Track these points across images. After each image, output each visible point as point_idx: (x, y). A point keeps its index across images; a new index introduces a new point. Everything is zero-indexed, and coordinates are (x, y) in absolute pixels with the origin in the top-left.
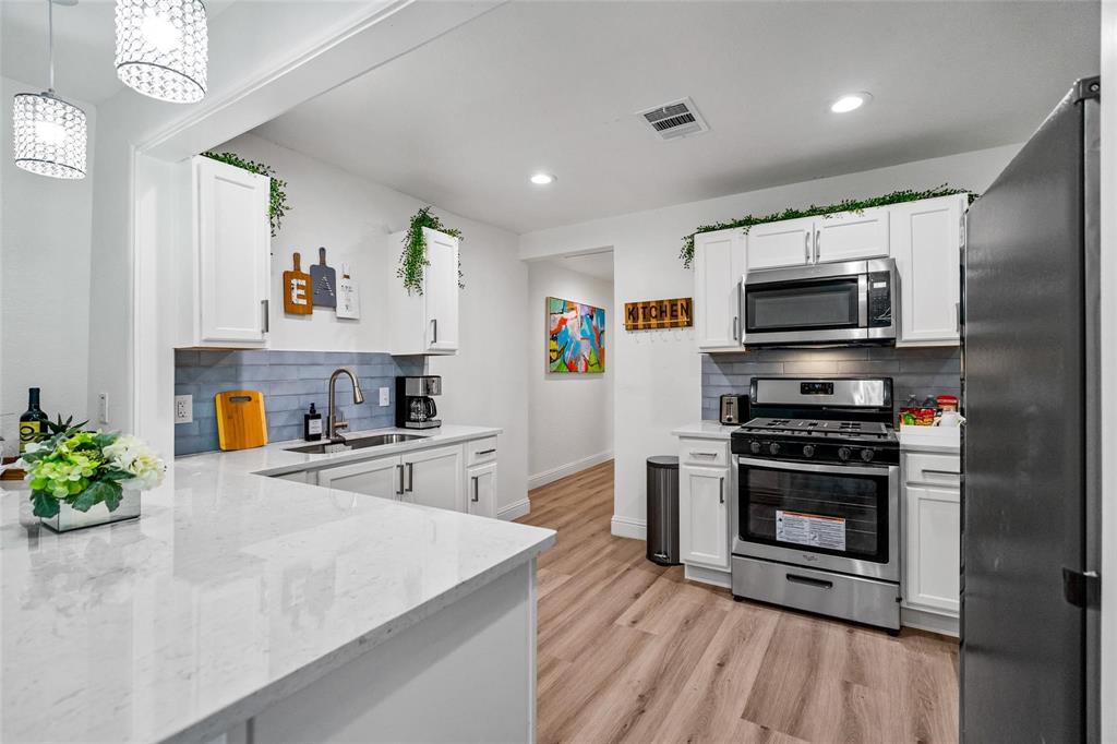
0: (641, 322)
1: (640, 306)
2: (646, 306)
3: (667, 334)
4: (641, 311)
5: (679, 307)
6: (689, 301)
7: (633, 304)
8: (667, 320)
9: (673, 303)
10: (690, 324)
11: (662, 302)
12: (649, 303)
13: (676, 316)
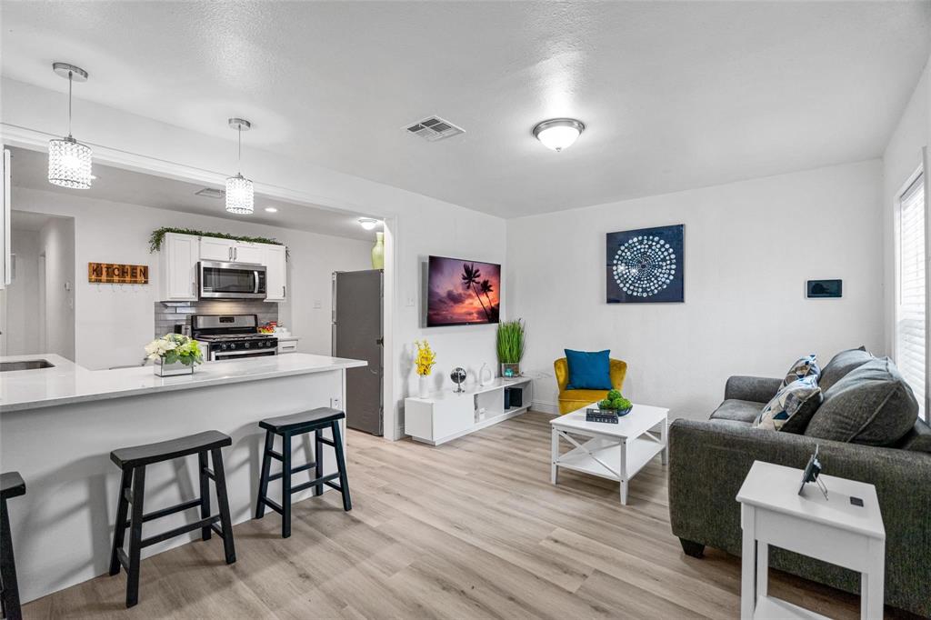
0: (104, 277)
1: (103, 267)
2: (109, 267)
3: (127, 287)
4: (104, 270)
5: (139, 271)
6: (146, 269)
7: (98, 264)
8: (128, 278)
9: (134, 268)
10: (146, 282)
11: (124, 266)
12: (112, 265)
13: (136, 277)
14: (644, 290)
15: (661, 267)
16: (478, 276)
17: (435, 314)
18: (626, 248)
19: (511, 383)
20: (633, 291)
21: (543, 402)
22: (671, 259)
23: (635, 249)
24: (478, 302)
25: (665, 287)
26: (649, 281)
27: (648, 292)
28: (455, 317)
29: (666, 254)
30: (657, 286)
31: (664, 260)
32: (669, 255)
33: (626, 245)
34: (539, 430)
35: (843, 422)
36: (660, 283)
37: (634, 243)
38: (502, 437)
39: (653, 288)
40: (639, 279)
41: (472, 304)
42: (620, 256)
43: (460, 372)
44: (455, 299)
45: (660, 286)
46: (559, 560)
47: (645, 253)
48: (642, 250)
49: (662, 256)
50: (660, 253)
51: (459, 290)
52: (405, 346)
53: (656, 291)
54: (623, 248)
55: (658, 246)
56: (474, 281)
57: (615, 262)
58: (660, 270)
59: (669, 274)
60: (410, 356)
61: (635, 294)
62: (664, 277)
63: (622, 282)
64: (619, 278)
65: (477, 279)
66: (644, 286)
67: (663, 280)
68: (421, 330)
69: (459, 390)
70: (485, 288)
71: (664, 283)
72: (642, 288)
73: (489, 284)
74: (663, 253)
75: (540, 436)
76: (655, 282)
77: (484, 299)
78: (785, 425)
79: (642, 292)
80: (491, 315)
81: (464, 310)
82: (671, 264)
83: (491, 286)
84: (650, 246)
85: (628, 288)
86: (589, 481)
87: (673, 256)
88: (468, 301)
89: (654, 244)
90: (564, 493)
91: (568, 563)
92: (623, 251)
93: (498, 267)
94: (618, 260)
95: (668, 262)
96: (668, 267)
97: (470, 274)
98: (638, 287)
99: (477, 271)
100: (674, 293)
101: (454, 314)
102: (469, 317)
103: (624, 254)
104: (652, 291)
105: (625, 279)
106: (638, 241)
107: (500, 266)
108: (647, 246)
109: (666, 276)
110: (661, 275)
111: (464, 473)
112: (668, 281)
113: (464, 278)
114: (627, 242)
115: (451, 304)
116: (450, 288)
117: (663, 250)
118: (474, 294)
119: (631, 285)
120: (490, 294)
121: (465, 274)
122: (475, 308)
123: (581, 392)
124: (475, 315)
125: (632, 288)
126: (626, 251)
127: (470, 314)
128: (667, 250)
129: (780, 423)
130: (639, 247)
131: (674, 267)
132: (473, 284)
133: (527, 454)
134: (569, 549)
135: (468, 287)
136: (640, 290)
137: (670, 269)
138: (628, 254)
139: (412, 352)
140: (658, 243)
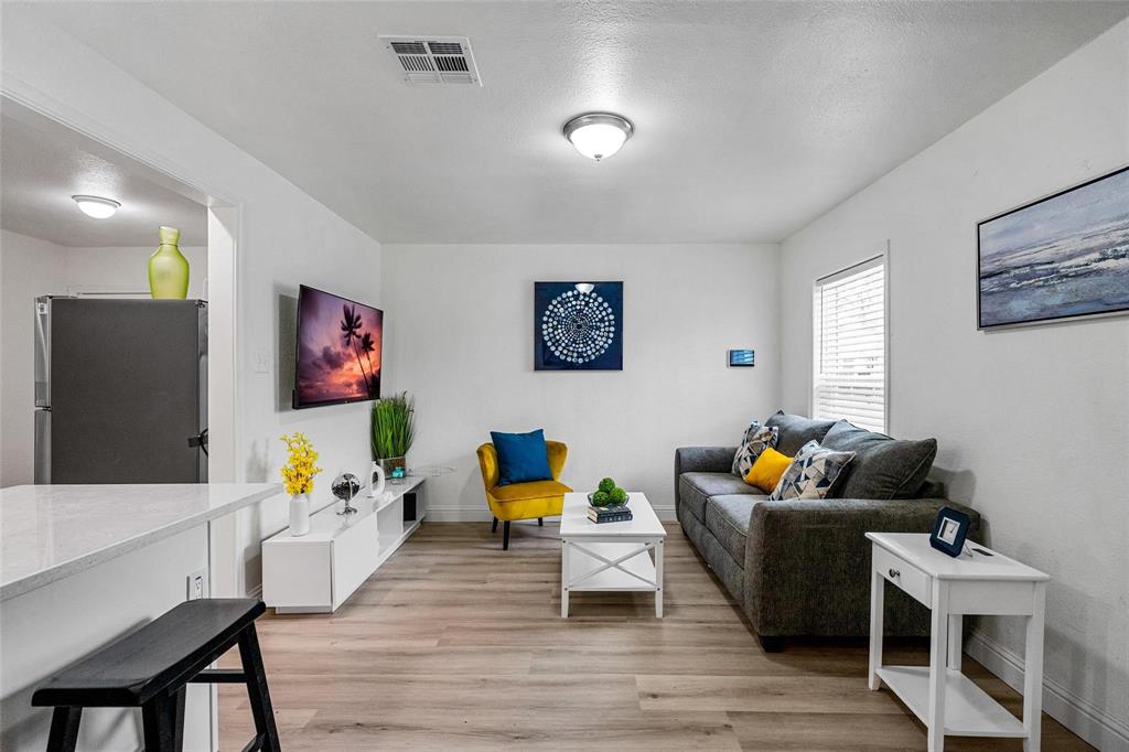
14: (580, 355)
15: (598, 328)
16: (360, 326)
17: (307, 387)
18: (559, 302)
19: (407, 488)
20: (567, 355)
21: (443, 508)
22: (609, 321)
23: (570, 305)
24: (357, 367)
25: (603, 352)
26: (587, 344)
27: (584, 358)
28: (332, 390)
29: (604, 313)
30: (594, 350)
31: (602, 320)
32: (608, 315)
33: (559, 299)
34: (463, 547)
35: (886, 481)
36: (598, 347)
37: (568, 297)
38: (427, 571)
39: (589, 353)
40: (574, 342)
41: (351, 369)
42: (552, 312)
43: (352, 480)
44: (333, 361)
45: (597, 350)
46: (685, 720)
47: (581, 311)
48: (578, 307)
49: (600, 316)
50: (598, 312)
51: (337, 348)
52: (254, 445)
53: (593, 357)
54: (554, 302)
55: (596, 304)
56: (354, 333)
57: (545, 319)
58: (597, 332)
59: (608, 338)
60: (262, 464)
61: (569, 359)
62: (603, 342)
63: (553, 344)
64: (550, 340)
65: (358, 331)
66: (580, 350)
67: (601, 343)
68: (278, 415)
69: (348, 511)
70: (366, 345)
71: (602, 347)
72: (577, 352)
73: (371, 339)
74: (601, 312)
75: (480, 557)
76: (593, 345)
77: (365, 361)
78: (829, 492)
79: (578, 357)
80: (371, 387)
81: (342, 380)
82: (610, 326)
83: (372, 342)
84: (587, 304)
85: (561, 352)
86: (599, 601)
87: (612, 317)
88: (347, 365)
89: (591, 301)
90: (591, 626)
91: (697, 719)
92: (555, 306)
93: (380, 314)
94: (549, 317)
95: (607, 324)
96: (607, 329)
97: (351, 323)
98: (573, 352)
99: (358, 318)
100: (611, 360)
101: (329, 385)
102: (348, 391)
103: (556, 310)
104: (588, 356)
105: (557, 341)
106: (573, 296)
107: (382, 312)
108: (583, 303)
109: (604, 339)
110: (599, 338)
111: (430, 644)
112: (606, 345)
113: (344, 329)
114: (560, 295)
115: (328, 369)
116: (328, 343)
117: (601, 309)
118: (354, 355)
119: (564, 348)
120: (372, 354)
121: (345, 322)
122: (354, 376)
123: (522, 487)
124: (355, 387)
125: (565, 352)
126: (559, 306)
127: (349, 385)
128: (605, 309)
129: (823, 490)
130: (574, 303)
131: (612, 329)
132: (354, 338)
133: (486, 586)
134: (676, 700)
135: (348, 343)
136: (575, 355)
137: (609, 332)
138: (561, 310)
139: (266, 456)
140: (595, 300)
